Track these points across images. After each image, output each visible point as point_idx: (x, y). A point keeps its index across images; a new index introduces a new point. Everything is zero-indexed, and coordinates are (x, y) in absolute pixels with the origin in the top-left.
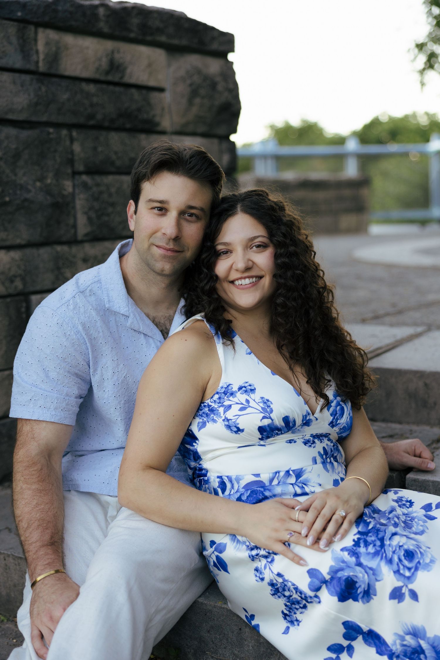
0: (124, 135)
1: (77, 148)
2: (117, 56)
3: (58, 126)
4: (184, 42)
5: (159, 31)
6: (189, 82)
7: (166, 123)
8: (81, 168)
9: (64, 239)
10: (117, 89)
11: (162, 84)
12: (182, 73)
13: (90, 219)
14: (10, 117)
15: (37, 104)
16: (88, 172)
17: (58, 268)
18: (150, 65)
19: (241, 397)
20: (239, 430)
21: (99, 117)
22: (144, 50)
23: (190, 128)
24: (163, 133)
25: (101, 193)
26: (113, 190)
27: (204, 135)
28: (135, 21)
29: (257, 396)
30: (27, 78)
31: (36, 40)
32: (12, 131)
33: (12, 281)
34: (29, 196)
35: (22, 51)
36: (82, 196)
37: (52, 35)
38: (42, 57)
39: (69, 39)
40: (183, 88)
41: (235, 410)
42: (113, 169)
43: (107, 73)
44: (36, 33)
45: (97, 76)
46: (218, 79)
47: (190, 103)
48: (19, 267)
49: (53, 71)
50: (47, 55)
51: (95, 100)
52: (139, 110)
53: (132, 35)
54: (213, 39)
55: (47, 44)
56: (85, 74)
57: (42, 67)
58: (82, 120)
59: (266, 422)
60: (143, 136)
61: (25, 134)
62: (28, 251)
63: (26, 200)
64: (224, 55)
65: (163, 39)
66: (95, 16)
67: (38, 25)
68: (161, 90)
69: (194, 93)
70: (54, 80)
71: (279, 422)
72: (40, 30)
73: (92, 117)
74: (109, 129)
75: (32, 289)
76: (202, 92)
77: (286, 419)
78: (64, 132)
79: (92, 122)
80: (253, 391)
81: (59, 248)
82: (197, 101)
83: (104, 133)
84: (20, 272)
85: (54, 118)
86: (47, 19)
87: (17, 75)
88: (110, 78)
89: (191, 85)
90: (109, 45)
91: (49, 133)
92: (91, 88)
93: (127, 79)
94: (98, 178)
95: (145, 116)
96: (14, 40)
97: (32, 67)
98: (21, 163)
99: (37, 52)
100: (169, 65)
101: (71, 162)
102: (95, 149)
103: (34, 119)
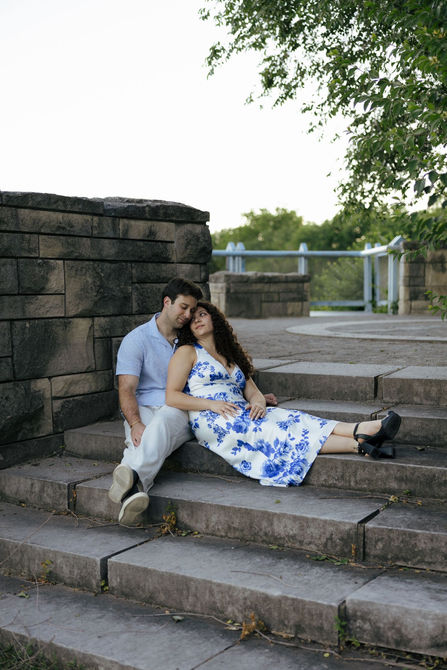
0: (154, 264)
1: (134, 271)
2: (153, 228)
3: (126, 262)
4: (184, 219)
5: (173, 215)
6: (185, 238)
7: (174, 259)
8: (136, 281)
9: (127, 313)
10: (152, 243)
11: (173, 240)
12: (183, 233)
13: (138, 304)
14: (108, 259)
15: (119, 252)
16: (138, 283)
17: (124, 326)
18: (167, 231)
19: (204, 366)
20: (203, 376)
21: (144, 257)
22: (165, 224)
23: (186, 260)
24: (173, 263)
25: (144, 292)
26: (149, 291)
27: (191, 263)
28: (162, 211)
29: (209, 365)
30: (115, 241)
31: (119, 224)
32: (107, 265)
33: (105, 331)
34: (114, 294)
35: (113, 230)
36: (135, 293)
37: (126, 221)
38: (121, 231)
39: (133, 222)
40: (182, 241)
41: (202, 370)
42: (149, 281)
43: (148, 236)
44: (119, 221)
45: (144, 238)
46: (200, 236)
47: (186, 248)
48: (108, 325)
49: (125, 237)
50: (123, 230)
51: (142, 249)
52: (162, 253)
53: (160, 218)
54: (198, 216)
55: (124, 226)
56: (139, 238)
57: (121, 236)
58: (137, 259)
59: (212, 373)
60: (163, 265)
61: (113, 266)
62: (112, 318)
63: (113, 295)
64: (204, 223)
65: (174, 218)
66: (144, 211)
67: (120, 218)
68: (172, 242)
69: (188, 243)
70: (126, 241)
71: (217, 374)
72: (121, 220)
73: (141, 257)
74: (148, 262)
75: (113, 335)
76: (192, 242)
77: (219, 373)
78: (129, 264)
79: (141, 260)
80: (208, 364)
81: (125, 317)
82: (190, 246)
83: (146, 264)
84: (109, 327)
85: (125, 259)
86: (124, 215)
87: (111, 240)
88: (149, 239)
89: (186, 240)
90: (149, 223)
91: (123, 265)
92: (141, 244)
93: (157, 239)
94: (142, 285)
95: (164, 256)
96: (111, 225)
97: (117, 237)
98: (111, 279)
99: (119, 229)
100: (176, 230)
101: (131, 278)
102: (142, 271)
103: (117, 259)
